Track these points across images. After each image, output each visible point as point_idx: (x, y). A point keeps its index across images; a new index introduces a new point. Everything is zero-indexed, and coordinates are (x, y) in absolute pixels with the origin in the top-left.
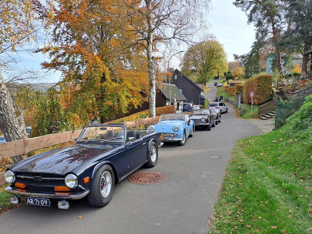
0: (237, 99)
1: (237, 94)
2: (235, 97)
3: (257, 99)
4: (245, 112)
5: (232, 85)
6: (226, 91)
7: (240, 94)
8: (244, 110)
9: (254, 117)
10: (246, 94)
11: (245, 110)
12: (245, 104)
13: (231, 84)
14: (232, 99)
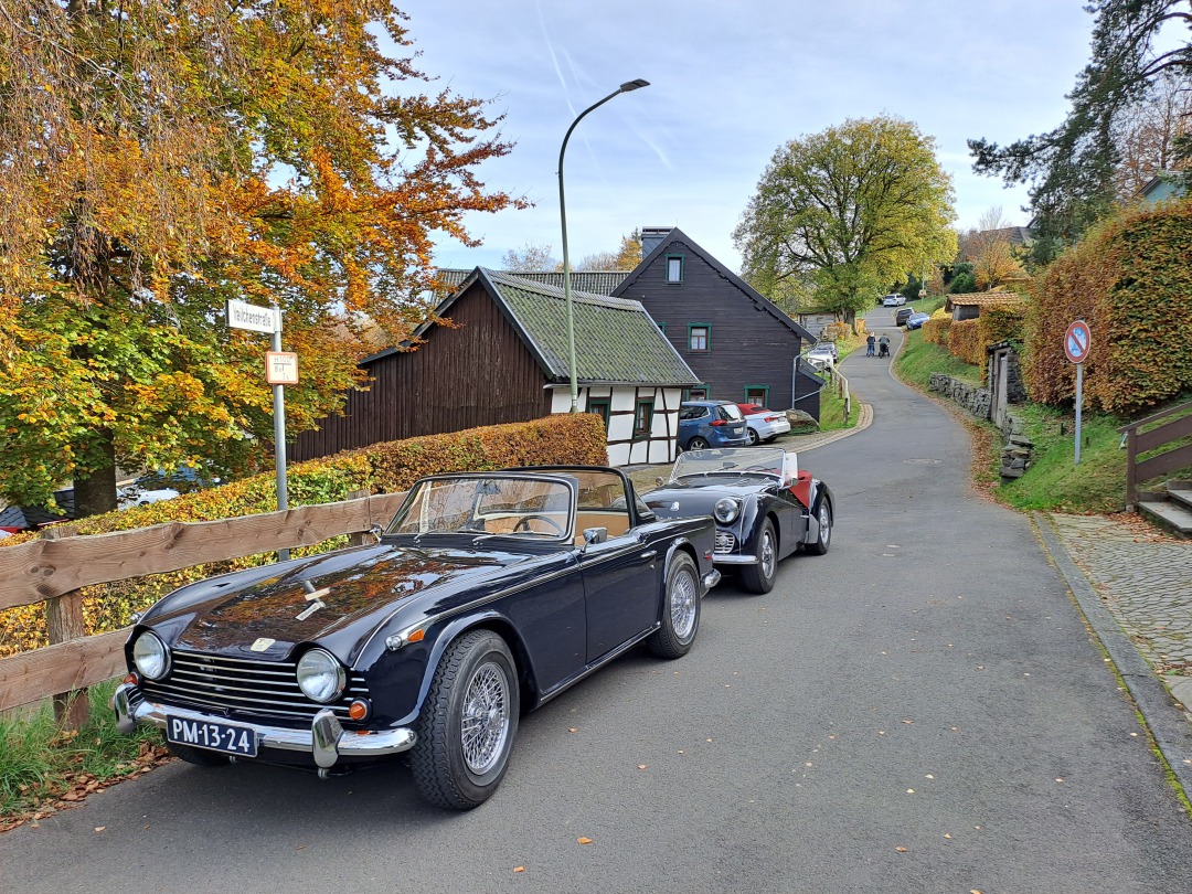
0: (990, 382)
1: (990, 352)
2: (982, 370)
3: (1116, 371)
4: (1027, 456)
5: (970, 311)
6: (941, 342)
7: (1003, 355)
8: (1023, 445)
9: (1095, 505)
10: (1039, 348)
11: (1030, 446)
12: (1034, 409)
13: (967, 312)
14: (967, 381)
